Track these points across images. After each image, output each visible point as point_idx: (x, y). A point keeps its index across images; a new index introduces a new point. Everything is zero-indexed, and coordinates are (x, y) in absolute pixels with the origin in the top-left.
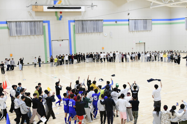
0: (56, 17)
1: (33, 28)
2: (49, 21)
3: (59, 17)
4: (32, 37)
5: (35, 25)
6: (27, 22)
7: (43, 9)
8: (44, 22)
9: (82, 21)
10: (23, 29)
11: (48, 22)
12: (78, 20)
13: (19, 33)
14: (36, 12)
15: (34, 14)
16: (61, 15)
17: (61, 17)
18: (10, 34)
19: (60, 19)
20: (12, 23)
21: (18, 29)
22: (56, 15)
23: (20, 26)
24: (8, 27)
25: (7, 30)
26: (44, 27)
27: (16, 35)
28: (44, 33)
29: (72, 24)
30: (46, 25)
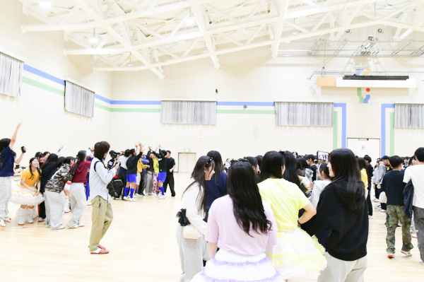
0: (358, 98)
1: (316, 115)
2: (345, 104)
3: (365, 97)
4: (312, 129)
5: (319, 110)
6: (307, 103)
7: (335, 83)
8: (335, 105)
9: (410, 105)
10: (299, 115)
11: (343, 106)
12: (401, 105)
13: (292, 121)
14: (324, 88)
15: (319, 91)
16: (368, 93)
17: (368, 97)
18: (278, 123)
19: (366, 101)
20: (282, 105)
21: (291, 114)
22: (359, 94)
23: (295, 110)
24: (275, 111)
25: (273, 116)
26: (334, 114)
27: (286, 124)
28: (333, 124)
29: (389, 111)
30: (339, 110)
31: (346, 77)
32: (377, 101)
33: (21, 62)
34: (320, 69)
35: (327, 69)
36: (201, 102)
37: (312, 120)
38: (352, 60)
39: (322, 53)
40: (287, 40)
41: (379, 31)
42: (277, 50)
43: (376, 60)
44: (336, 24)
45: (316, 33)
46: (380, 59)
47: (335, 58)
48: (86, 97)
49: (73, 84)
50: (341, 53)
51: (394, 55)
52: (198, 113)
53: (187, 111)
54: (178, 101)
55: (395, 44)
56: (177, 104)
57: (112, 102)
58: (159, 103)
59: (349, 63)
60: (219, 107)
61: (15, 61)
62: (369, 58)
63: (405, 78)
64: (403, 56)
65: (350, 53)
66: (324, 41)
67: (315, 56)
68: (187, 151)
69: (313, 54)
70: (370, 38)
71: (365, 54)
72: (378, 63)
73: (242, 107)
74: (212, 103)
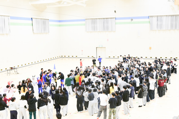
4: (172, 31)
5: (176, 20)
6: (169, 16)
13: (160, 27)
15: (176, 8)
18: (151, 29)
20: (154, 18)
21: (159, 23)
23: (161, 21)
25: (148, 24)
27: (156, 29)
33: (9, 16)
36: (106, 18)
48: (44, 23)
49: (36, 18)
52: (106, 24)
53: (99, 24)
54: (94, 19)
56: (94, 20)
57: (60, 21)
58: (84, 20)
60: (117, 21)
61: (6, 17)
68: (101, 46)
73: (130, 20)
74: (113, 19)
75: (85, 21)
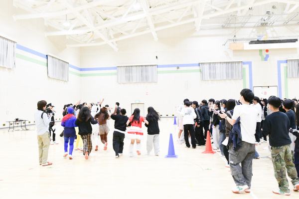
0: (260, 57)
1: (230, 71)
3: (265, 56)
4: (228, 82)
5: (232, 68)
6: (223, 63)
7: (243, 47)
8: (244, 63)
10: (218, 71)
11: (250, 63)
12: (292, 60)
13: (213, 76)
14: (235, 51)
15: (231, 54)
16: (267, 53)
17: (267, 56)
18: (203, 79)
19: (266, 59)
20: (205, 65)
21: (212, 72)
23: (214, 69)
24: (200, 70)
25: (199, 73)
26: (243, 70)
27: (209, 79)
28: (243, 77)
29: (283, 65)
30: (246, 67)
31: (252, 42)
32: (274, 59)
33: (14, 42)
34: (232, 37)
35: (237, 37)
36: (145, 66)
37: (227, 75)
38: (254, 30)
39: (233, 25)
40: (208, 17)
41: (273, 7)
42: (200, 25)
43: (272, 29)
44: (242, 4)
45: (228, 11)
46: (275, 28)
47: (242, 29)
48: (63, 67)
49: (53, 57)
50: (246, 25)
51: (286, 24)
52: (144, 74)
53: (136, 73)
54: (129, 66)
55: (286, 16)
56: (128, 68)
57: (81, 70)
59: (252, 32)
60: (159, 69)
61: (10, 42)
62: (267, 28)
63: (295, 41)
64: (291, 25)
65: (253, 25)
66: (234, 16)
67: (227, 28)
68: (138, 102)
69: (226, 26)
70: (268, 12)
71: (264, 25)
72: (274, 31)
73: (176, 68)
74: (154, 67)
75: (116, 69)
